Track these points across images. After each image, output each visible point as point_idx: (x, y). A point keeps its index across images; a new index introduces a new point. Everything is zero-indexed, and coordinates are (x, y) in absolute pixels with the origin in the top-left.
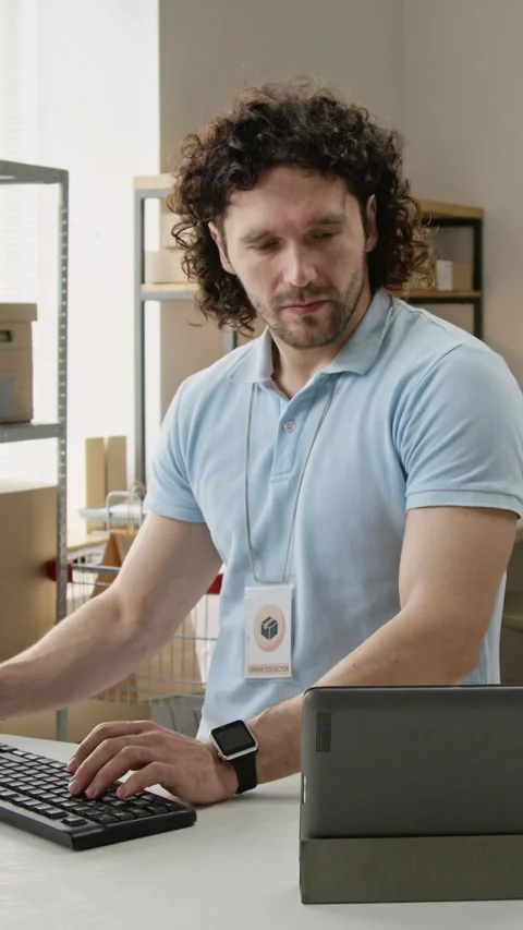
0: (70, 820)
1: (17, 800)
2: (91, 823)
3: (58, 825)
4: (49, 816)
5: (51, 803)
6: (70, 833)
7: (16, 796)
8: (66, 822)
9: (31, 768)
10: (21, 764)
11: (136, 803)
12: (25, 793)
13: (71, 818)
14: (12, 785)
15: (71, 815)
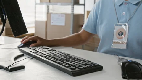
0: (72, 68)
1: (58, 62)
2: (77, 69)
3: (68, 69)
4: (66, 67)
5: (66, 63)
6: (72, 72)
7: (57, 61)
8: (70, 68)
9: (60, 54)
10: (58, 53)
11: (87, 64)
12: (59, 60)
13: (72, 67)
14: (56, 58)
15: (71, 66)
